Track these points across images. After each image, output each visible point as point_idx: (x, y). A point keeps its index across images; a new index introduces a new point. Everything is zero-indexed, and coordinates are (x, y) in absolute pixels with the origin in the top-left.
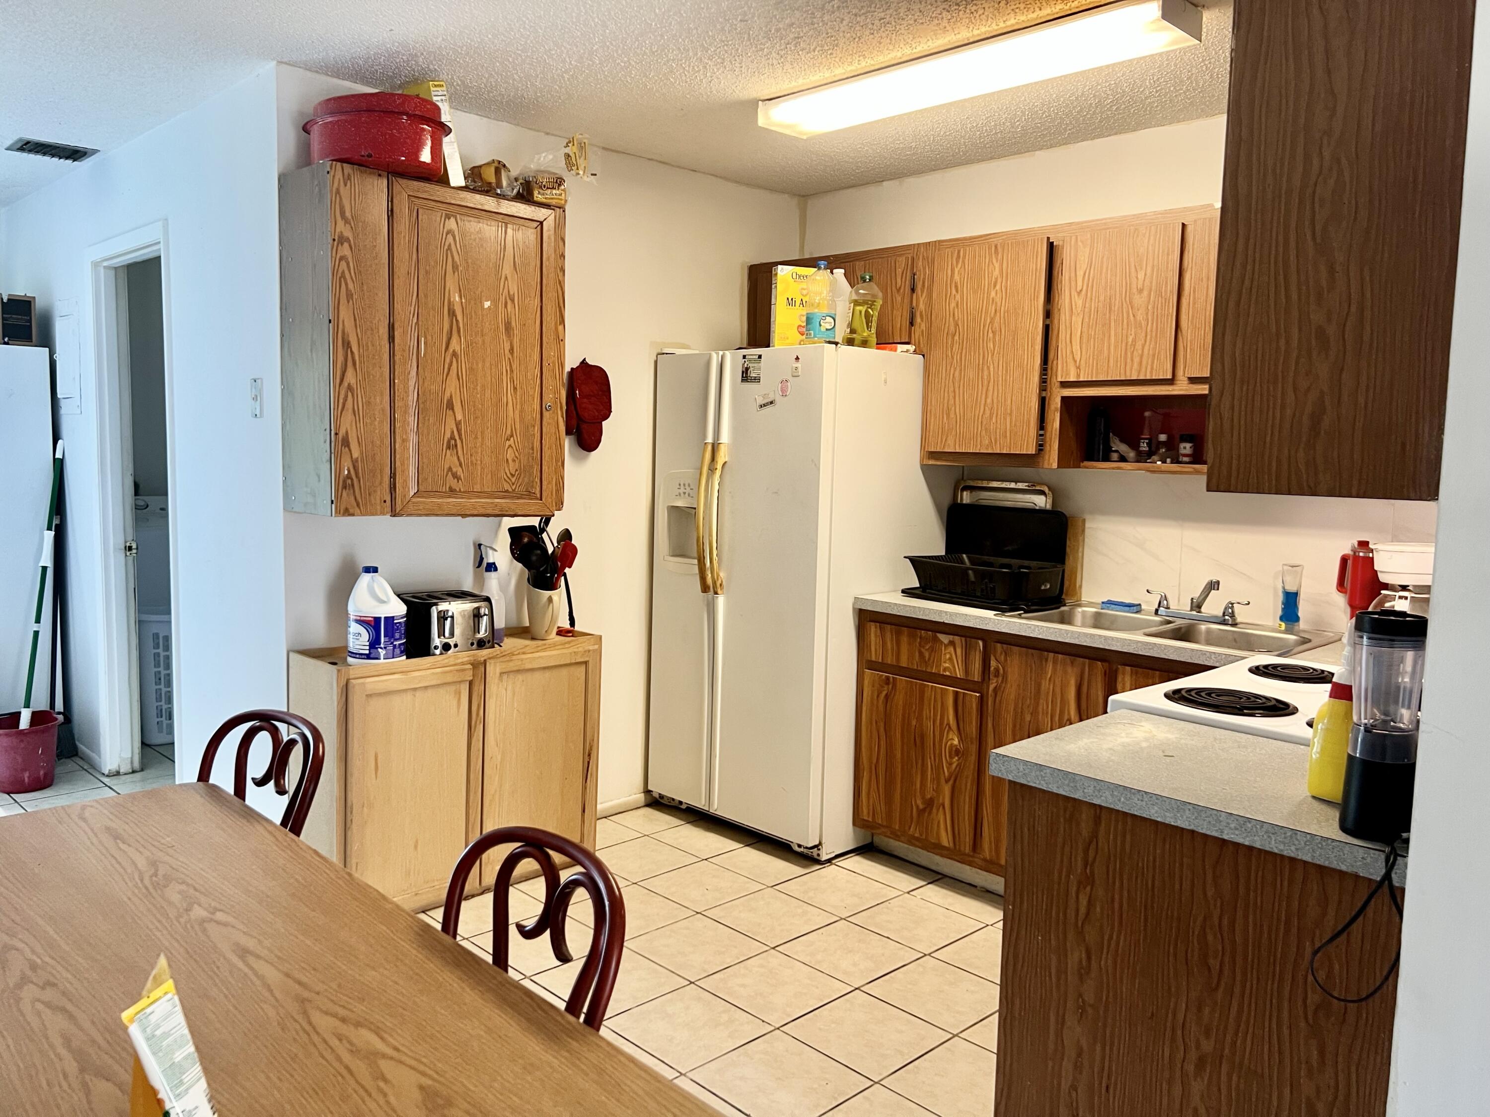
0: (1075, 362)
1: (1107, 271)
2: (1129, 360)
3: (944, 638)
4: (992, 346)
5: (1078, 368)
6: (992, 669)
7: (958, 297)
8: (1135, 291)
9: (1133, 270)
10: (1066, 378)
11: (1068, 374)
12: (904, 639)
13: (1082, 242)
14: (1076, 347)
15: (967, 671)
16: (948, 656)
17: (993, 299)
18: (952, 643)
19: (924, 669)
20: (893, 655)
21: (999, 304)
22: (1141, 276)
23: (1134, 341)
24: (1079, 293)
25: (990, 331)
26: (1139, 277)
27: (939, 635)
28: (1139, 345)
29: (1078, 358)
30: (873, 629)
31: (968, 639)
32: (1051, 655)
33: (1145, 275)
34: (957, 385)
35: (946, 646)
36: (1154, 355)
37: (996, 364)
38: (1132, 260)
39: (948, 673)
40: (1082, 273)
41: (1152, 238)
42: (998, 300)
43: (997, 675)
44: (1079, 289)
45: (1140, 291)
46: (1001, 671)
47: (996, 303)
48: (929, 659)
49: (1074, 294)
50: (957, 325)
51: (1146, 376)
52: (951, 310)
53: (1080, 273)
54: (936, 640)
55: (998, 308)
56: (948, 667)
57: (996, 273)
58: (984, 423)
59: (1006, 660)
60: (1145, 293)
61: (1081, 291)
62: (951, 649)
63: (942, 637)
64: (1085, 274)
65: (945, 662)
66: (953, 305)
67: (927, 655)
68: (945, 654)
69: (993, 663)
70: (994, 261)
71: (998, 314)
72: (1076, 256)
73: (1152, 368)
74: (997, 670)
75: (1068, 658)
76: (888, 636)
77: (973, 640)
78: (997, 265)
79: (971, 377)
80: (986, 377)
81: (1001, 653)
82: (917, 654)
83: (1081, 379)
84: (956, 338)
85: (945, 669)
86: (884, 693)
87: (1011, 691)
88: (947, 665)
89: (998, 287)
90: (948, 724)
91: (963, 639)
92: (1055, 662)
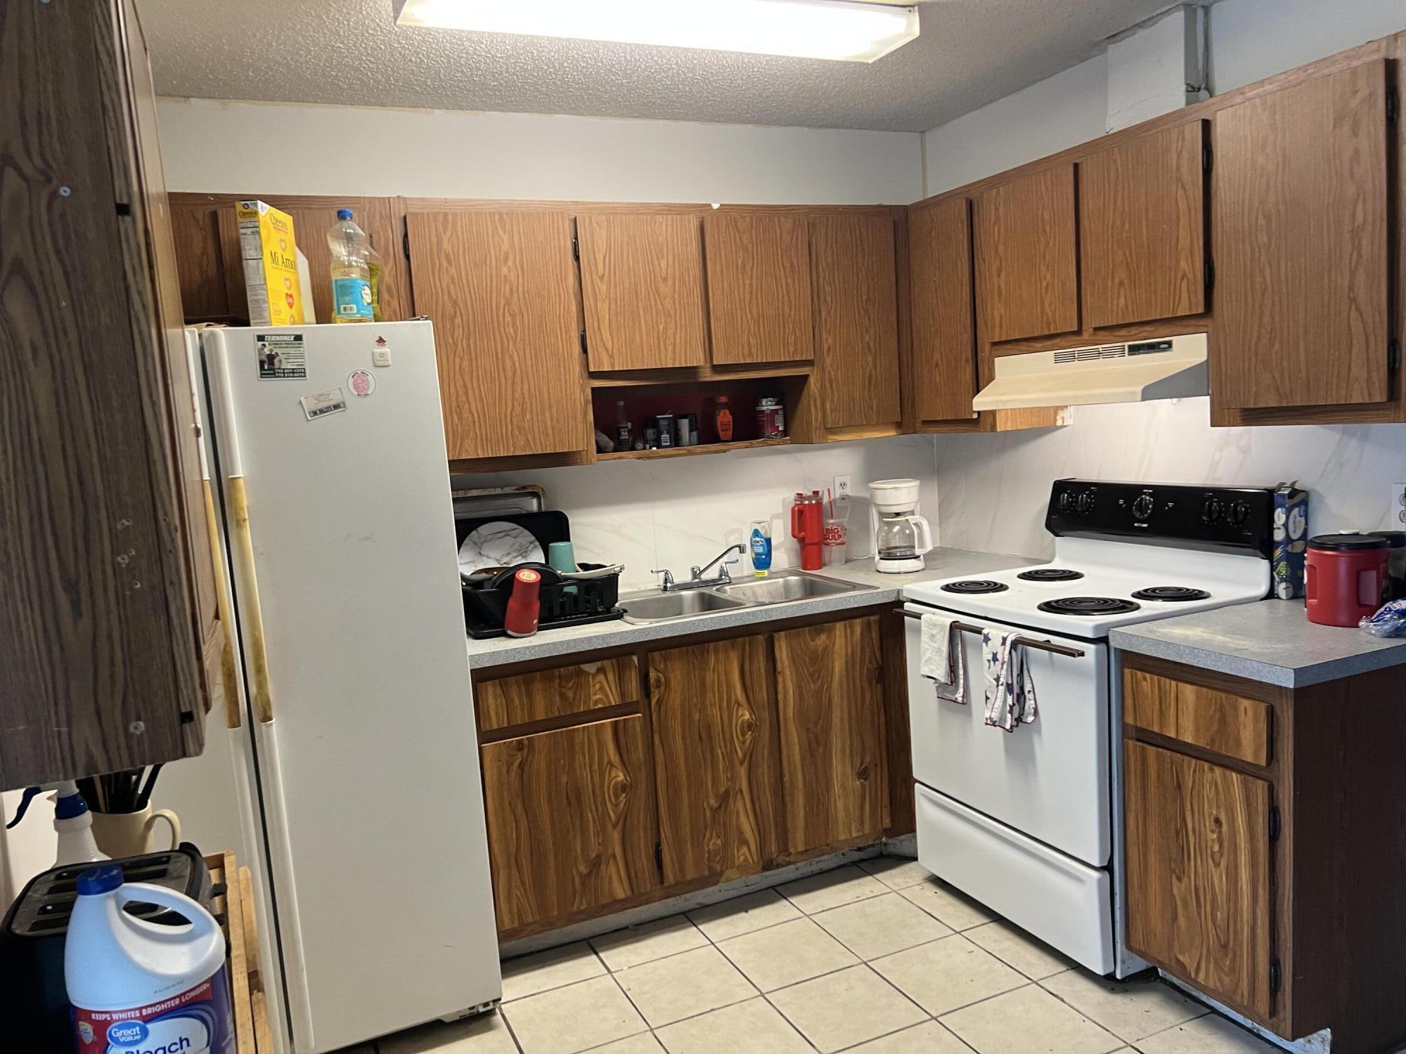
0: (607, 350)
1: (628, 256)
2: (662, 348)
3: (590, 668)
4: (512, 331)
5: (611, 357)
6: (652, 681)
7: (453, 271)
8: (659, 278)
9: (655, 258)
10: (599, 368)
11: (601, 364)
12: (538, 687)
13: (597, 223)
14: (606, 335)
15: (623, 695)
16: (598, 686)
17: (505, 276)
18: (602, 670)
19: (569, 713)
20: (523, 711)
21: (515, 284)
22: (663, 263)
23: (665, 328)
24: (602, 278)
25: (507, 314)
26: (662, 265)
27: (582, 666)
28: (671, 332)
29: (609, 346)
30: (490, 690)
31: (620, 659)
32: (712, 645)
33: (668, 264)
34: (467, 378)
35: (594, 676)
36: (686, 343)
37: (521, 353)
38: (652, 247)
39: (600, 706)
40: (602, 258)
41: (669, 228)
42: (512, 276)
43: (658, 687)
44: (600, 273)
45: (665, 280)
46: (663, 679)
47: (511, 282)
48: (574, 699)
49: (596, 279)
50: (455, 304)
51: (681, 364)
52: (445, 287)
53: (600, 257)
54: (581, 673)
55: (514, 289)
56: (599, 699)
57: (506, 246)
58: (515, 421)
59: (666, 667)
60: (670, 282)
61: (603, 275)
62: (601, 677)
63: (586, 667)
64: (605, 258)
65: (595, 694)
66: (446, 280)
67: (570, 694)
68: (594, 685)
69: (653, 675)
70: (501, 232)
71: (515, 295)
72: (592, 238)
73: (686, 356)
74: (658, 680)
75: (728, 643)
76: (514, 691)
77: (627, 657)
78: (505, 238)
79: (488, 369)
80: (509, 368)
81: (660, 662)
82: (557, 698)
83: (616, 369)
84: (458, 320)
85: (596, 703)
86: (517, 763)
87: (676, 698)
88: (598, 696)
89: (510, 263)
90: (610, 763)
91: (614, 661)
92: (716, 652)
